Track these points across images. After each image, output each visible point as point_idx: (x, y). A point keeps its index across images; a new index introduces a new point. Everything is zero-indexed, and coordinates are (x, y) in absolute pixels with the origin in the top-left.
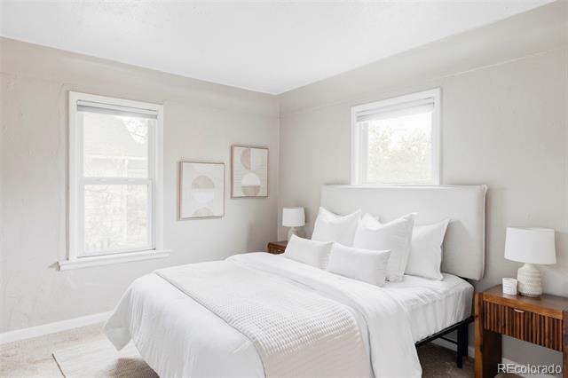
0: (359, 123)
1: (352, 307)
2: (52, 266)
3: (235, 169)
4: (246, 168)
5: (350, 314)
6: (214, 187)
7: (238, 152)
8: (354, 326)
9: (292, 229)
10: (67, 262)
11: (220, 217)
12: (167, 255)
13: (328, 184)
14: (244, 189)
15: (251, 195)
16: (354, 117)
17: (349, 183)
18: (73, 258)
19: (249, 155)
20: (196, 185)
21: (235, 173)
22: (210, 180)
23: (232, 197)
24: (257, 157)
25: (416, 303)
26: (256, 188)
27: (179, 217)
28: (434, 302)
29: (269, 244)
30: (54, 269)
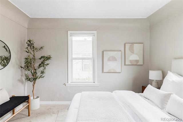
2: (64, 84)
3: (126, 53)
4: (132, 52)
6: (116, 60)
7: (128, 46)
9: (154, 81)
10: (67, 84)
11: (120, 73)
12: (99, 85)
14: (131, 61)
15: (135, 64)
18: (69, 83)
19: (133, 47)
20: (109, 60)
21: (126, 55)
22: (115, 58)
23: (125, 65)
24: (137, 48)
26: (137, 61)
27: (103, 72)
29: (143, 86)
30: (64, 85)
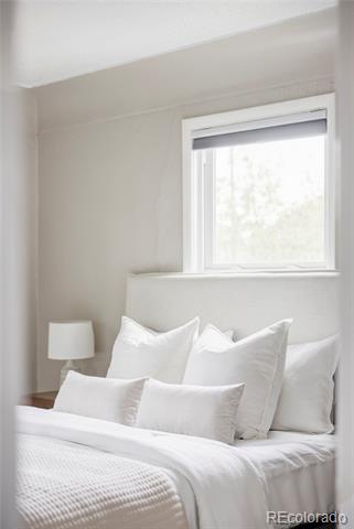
0: (196, 152)
1: (170, 468)
5: (166, 477)
8: (171, 495)
9: (69, 363)
13: (137, 273)
16: (187, 142)
17: (179, 269)
25: (280, 465)
28: (313, 466)
